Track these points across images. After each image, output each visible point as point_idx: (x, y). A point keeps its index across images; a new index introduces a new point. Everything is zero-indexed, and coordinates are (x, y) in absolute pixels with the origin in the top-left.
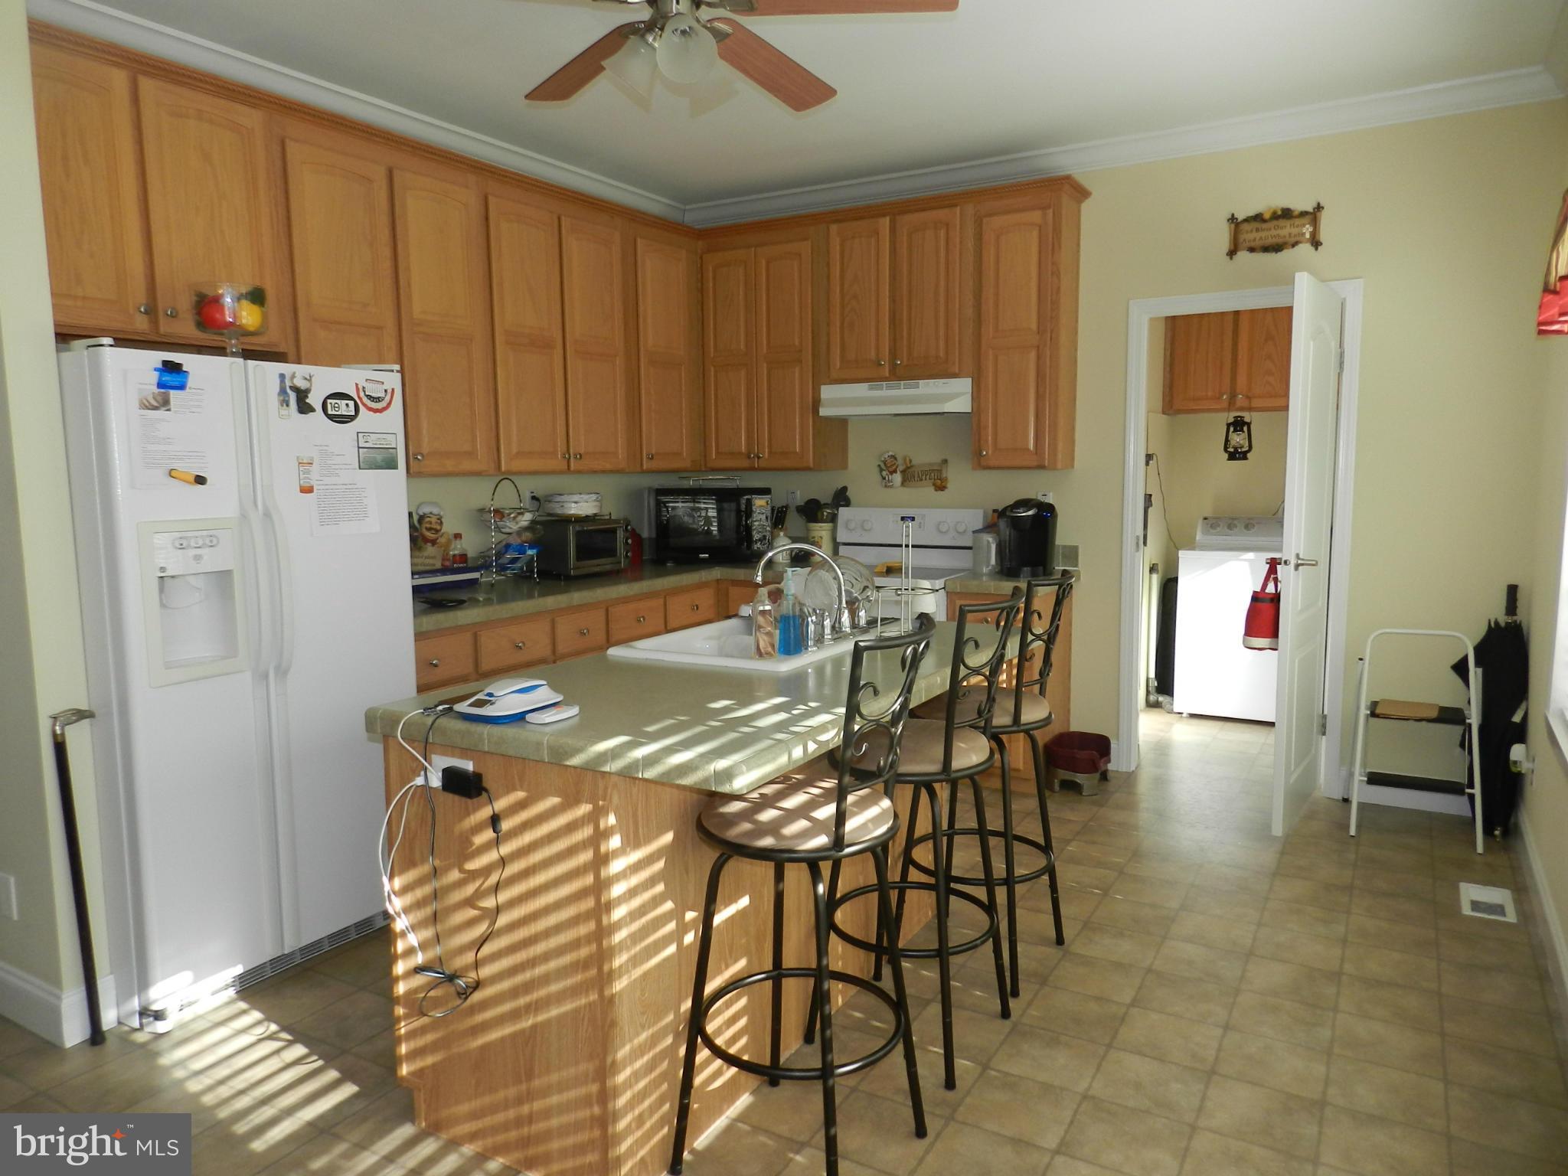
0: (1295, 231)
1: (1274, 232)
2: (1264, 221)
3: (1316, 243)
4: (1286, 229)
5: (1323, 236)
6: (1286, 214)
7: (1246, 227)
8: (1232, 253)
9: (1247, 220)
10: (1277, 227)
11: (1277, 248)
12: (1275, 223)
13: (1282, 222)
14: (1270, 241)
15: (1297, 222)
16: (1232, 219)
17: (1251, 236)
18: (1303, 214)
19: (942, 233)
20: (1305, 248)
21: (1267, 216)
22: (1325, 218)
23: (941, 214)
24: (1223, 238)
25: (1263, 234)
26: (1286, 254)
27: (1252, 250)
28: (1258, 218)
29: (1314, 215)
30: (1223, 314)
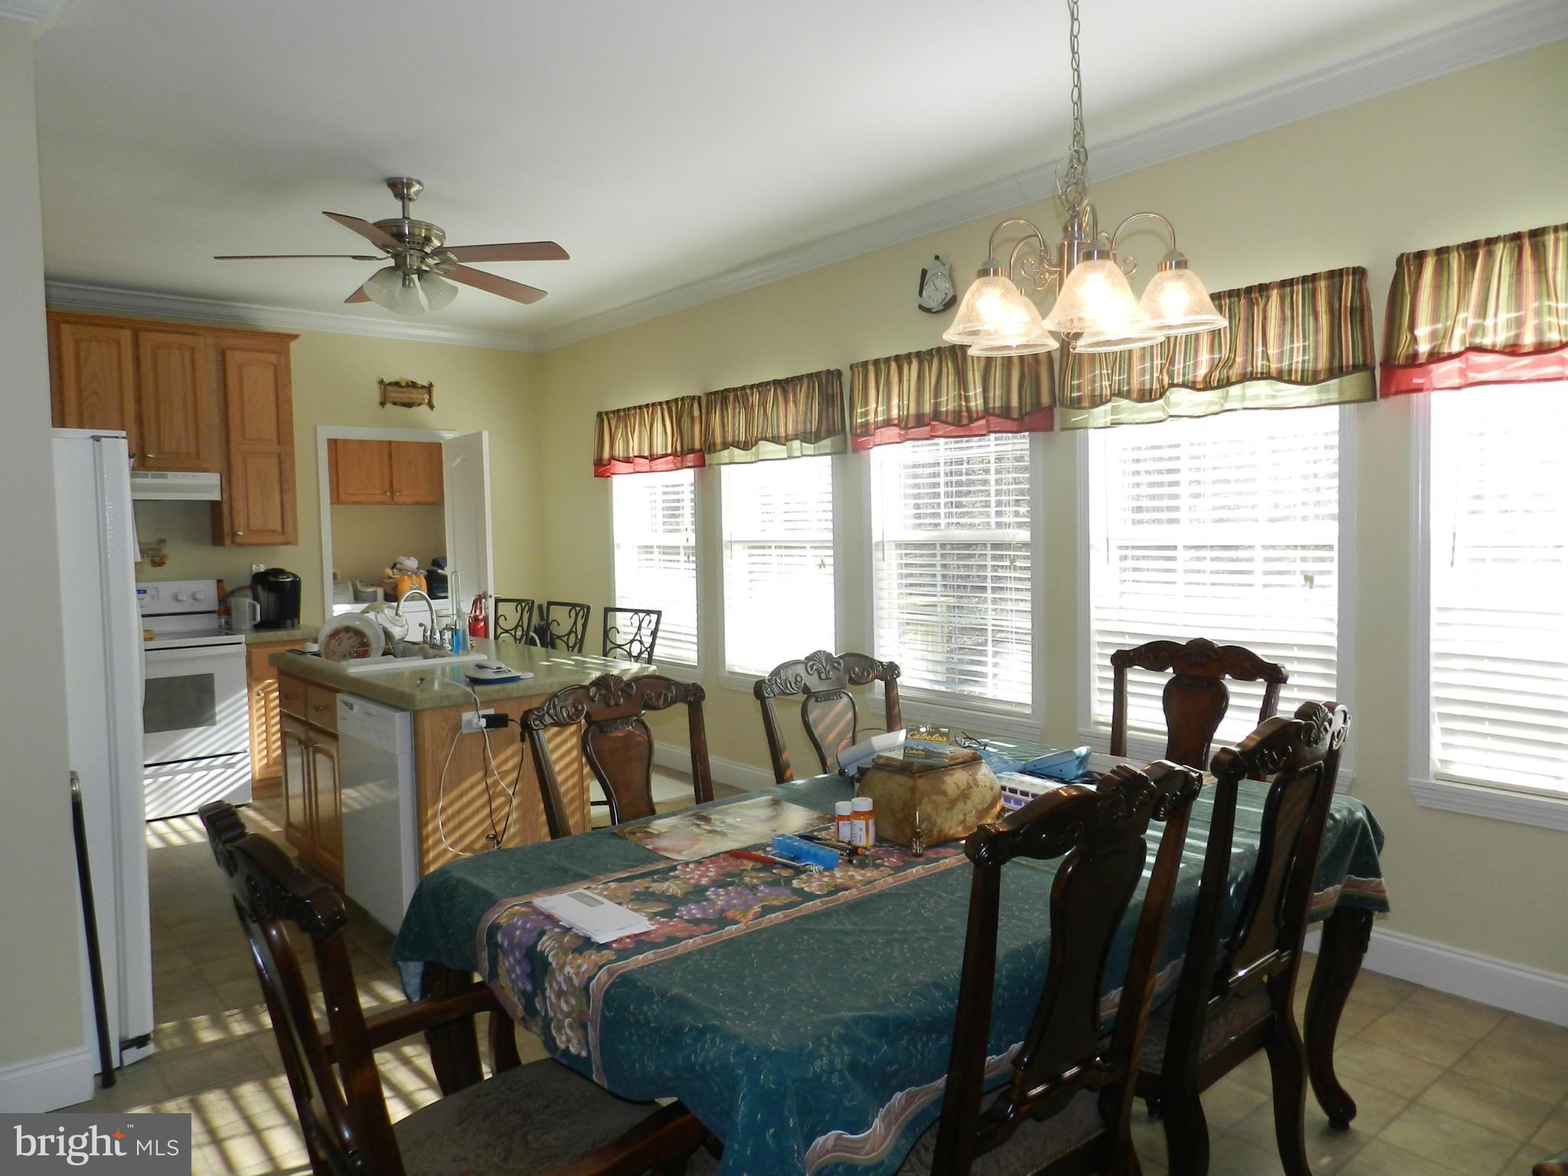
0: (419, 396)
1: (407, 395)
2: (402, 387)
3: (431, 406)
4: (414, 395)
5: (435, 402)
6: (413, 385)
7: (389, 388)
8: (383, 404)
9: (390, 384)
10: (409, 392)
11: (409, 405)
12: (408, 389)
13: (412, 390)
14: (405, 400)
15: (420, 391)
16: (381, 382)
17: (393, 395)
18: (423, 387)
19: (188, 356)
20: (425, 408)
21: (403, 384)
22: (435, 391)
23: (188, 340)
24: (375, 393)
25: (402, 395)
26: (414, 409)
27: (395, 403)
28: (397, 384)
29: (429, 388)
30: (381, 441)
